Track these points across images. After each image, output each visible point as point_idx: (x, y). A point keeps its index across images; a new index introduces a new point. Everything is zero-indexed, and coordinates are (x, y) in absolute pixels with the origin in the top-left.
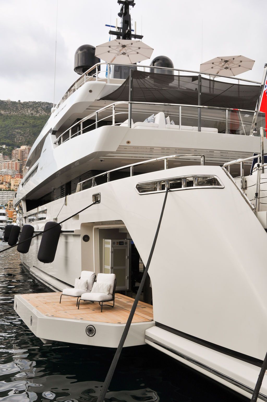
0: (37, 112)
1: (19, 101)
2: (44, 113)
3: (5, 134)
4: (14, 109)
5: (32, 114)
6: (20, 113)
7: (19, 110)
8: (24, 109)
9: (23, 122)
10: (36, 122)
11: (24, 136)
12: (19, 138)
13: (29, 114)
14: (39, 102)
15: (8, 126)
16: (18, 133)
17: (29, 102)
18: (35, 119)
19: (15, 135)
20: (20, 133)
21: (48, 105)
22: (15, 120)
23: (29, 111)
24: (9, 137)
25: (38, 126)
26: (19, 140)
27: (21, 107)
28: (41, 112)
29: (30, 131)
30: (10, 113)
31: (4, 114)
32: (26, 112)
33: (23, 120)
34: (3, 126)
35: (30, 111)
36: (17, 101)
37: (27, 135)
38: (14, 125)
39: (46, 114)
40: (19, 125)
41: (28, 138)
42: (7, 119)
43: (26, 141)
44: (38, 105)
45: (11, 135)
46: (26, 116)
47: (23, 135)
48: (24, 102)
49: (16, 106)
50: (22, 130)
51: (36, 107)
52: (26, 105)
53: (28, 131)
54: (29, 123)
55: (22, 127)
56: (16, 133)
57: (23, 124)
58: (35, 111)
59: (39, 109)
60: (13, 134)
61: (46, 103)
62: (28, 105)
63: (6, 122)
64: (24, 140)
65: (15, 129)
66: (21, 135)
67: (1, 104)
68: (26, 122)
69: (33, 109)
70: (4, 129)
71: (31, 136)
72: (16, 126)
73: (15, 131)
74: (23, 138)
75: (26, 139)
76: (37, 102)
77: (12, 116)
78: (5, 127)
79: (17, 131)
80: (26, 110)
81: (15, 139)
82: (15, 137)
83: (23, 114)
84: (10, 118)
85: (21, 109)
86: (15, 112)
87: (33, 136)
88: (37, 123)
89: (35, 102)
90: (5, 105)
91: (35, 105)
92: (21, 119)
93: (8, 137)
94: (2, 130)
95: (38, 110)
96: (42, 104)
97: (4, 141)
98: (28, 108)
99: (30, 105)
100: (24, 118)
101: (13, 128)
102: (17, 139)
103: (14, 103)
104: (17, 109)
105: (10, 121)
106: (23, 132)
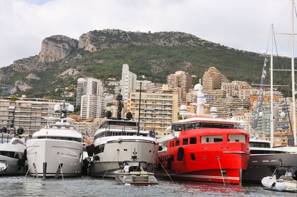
0: (170, 42)
1: (149, 32)
2: (178, 42)
3: (141, 65)
4: (146, 40)
5: (165, 44)
6: (152, 43)
7: (151, 41)
8: (155, 40)
9: (157, 53)
11: (161, 66)
12: (156, 68)
13: (161, 45)
14: (171, 32)
15: (142, 56)
16: (153, 63)
17: (160, 32)
18: (169, 49)
19: (150, 66)
20: (157, 63)
21: (181, 35)
22: (148, 50)
23: (162, 42)
24: (145, 67)
25: (174, 55)
26: (156, 70)
27: (152, 37)
28: (174, 42)
29: (166, 61)
30: (142, 44)
31: (136, 45)
32: (159, 42)
33: (156, 51)
34: (137, 56)
35: (163, 42)
36: (147, 32)
37: (164, 65)
38: (148, 56)
39: (180, 44)
40: (154, 55)
41: (166, 69)
42: (140, 49)
44: (170, 35)
45: (147, 65)
46: (158, 46)
47: (159, 66)
48: (155, 33)
49: (147, 37)
50: (157, 60)
51: (168, 37)
52: (157, 36)
53: (164, 61)
54: (163, 53)
55: (157, 58)
56: (151, 64)
57: (158, 55)
58: (167, 41)
59: (172, 39)
60: (148, 65)
61: (179, 33)
62: (160, 36)
63: (140, 53)
64: (162, 71)
65: (151, 59)
66: (157, 66)
67: (132, 36)
68: (160, 52)
69: (165, 39)
70: (139, 59)
71: (168, 66)
72: (151, 56)
73: (150, 62)
74: (160, 68)
75: (164, 69)
76: (168, 32)
77: (144, 47)
78: (139, 58)
79: (152, 61)
80: (158, 40)
81: (151, 70)
82: (151, 68)
83: (155, 44)
84: (143, 49)
85: (153, 40)
86: (147, 43)
87: (171, 66)
88: (172, 53)
89: (167, 32)
90: (136, 37)
91: (167, 35)
93: (143, 68)
94: (137, 60)
96: (174, 34)
97: (142, 72)
98: (160, 38)
99: (161, 36)
100: (157, 49)
101: (148, 58)
102: (153, 70)
103: (144, 34)
104: (148, 39)
105: (144, 52)
106: (159, 62)
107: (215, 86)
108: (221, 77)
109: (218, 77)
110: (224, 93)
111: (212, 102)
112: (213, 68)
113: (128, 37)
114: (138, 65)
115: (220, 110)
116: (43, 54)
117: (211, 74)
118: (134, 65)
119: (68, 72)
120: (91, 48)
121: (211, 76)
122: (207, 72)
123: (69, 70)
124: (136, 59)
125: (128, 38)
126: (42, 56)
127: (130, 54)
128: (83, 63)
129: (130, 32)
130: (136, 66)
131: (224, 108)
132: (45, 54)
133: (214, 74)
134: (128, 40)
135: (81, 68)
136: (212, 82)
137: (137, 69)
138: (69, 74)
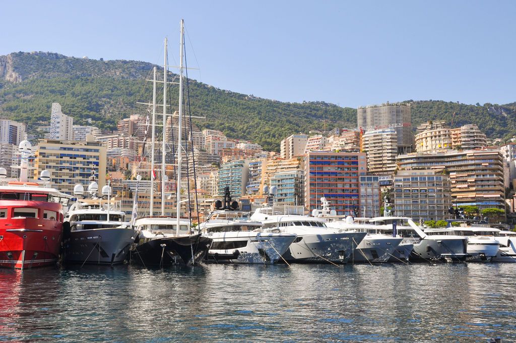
0: (130, 74)
1: (102, 59)
2: (141, 75)
3: (87, 104)
4: (96, 70)
5: (123, 77)
6: (105, 75)
7: (104, 72)
8: (110, 71)
9: (111, 88)
10: (130, 88)
11: (115, 106)
12: (108, 109)
13: (118, 78)
14: (132, 61)
15: (89, 92)
16: (105, 102)
17: (117, 60)
18: (128, 84)
19: (101, 106)
20: (110, 103)
22: (99, 85)
23: (118, 73)
24: (94, 108)
25: (134, 93)
26: (109, 112)
27: (105, 67)
28: (136, 75)
29: (123, 99)
30: (90, 75)
32: (114, 74)
33: (110, 85)
34: (83, 92)
35: (121, 73)
36: (98, 59)
37: (120, 106)
38: (99, 92)
39: (144, 78)
40: (106, 92)
41: (122, 110)
42: (87, 83)
43: (119, 114)
44: (130, 65)
45: (96, 105)
46: (113, 79)
47: (113, 106)
48: (109, 62)
49: (97, 66)
50: (110, 98)
51: (127, 68)
52: (111, 64)
53: (121, 100)
54: (120, 89)
55: (110, 95)
56: (102, 103)
57: (112, 91)
58: (127, 74)
59: (133, 70)
60: (98, 105)
61: (142, 63)
62: (116, 65)
63: (87, 88)
64: (117, 113)
65: (101, 97)
66: (111, 106)
67: (76, 63)
68: (115, 87)
69: (123, 71)
70: (85, 96)
71: (126, 107)
72: (102, 93)
73: (101, 100)
74: (115, 110)
75: (120, 111)
76: (128, 60)
78: (85, 94)
79: (104, 99)
80: (113, 71)
81: (101, 112)
82: (102, 109)
83: (110, 77)
84: (91, 82)
85: (106, 71)
87: (130, 107)
88: (132, 90)
89: (125, 61)
90: (81, 64)
91: (126, 65)
92: (108, 83)
93: (91, 108)
94: (82, 97)
95: (131, 71)
96: (136, 63)
97: (88, 113)
98: (116, 68)
99: (118, 65)
100: (112, 83)
101: (97, 95)
102: (105, 111)
103: (94, 62)
104: (100, 70)
105: (92, 87)
106: (113, 101)
114: (84, 104)
120: (14, 77)
124: (80, 96)
127: (72, 89)
129: (73, 57)
130: (80, 106)
137: (81, 110)
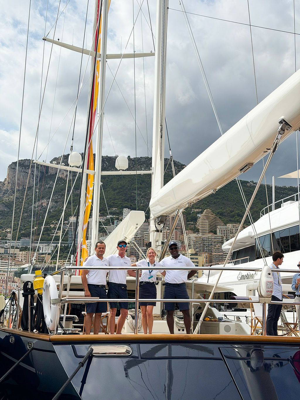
107: (211, 228)
108: (216, 219)
109: (213, 220)
110: (222, 238)
111: (211, 247)
112: (208, 210)
113: (106, 162)
114: (121, 197)
115: (219, 256)
116: (10, 181)
117: (207, 217)
118: (117, 197)
119: (42, 203)
120: (65, 175)
121: (207, 218)
122: (202, 215)
123: (43, 201)
124: (118, 190)
125: (106, 164)
126: (9, 183)
127: (111, 184)
128: (59, 194)
129: (107, 156)
130: (119, 198)
131: (224, 254)
132: (12, 181)
133: (209, 216)
134: (106, 166)
135: (57, 199)
136: (208, 225)
137: (121, 202)
138: (43, 205)
